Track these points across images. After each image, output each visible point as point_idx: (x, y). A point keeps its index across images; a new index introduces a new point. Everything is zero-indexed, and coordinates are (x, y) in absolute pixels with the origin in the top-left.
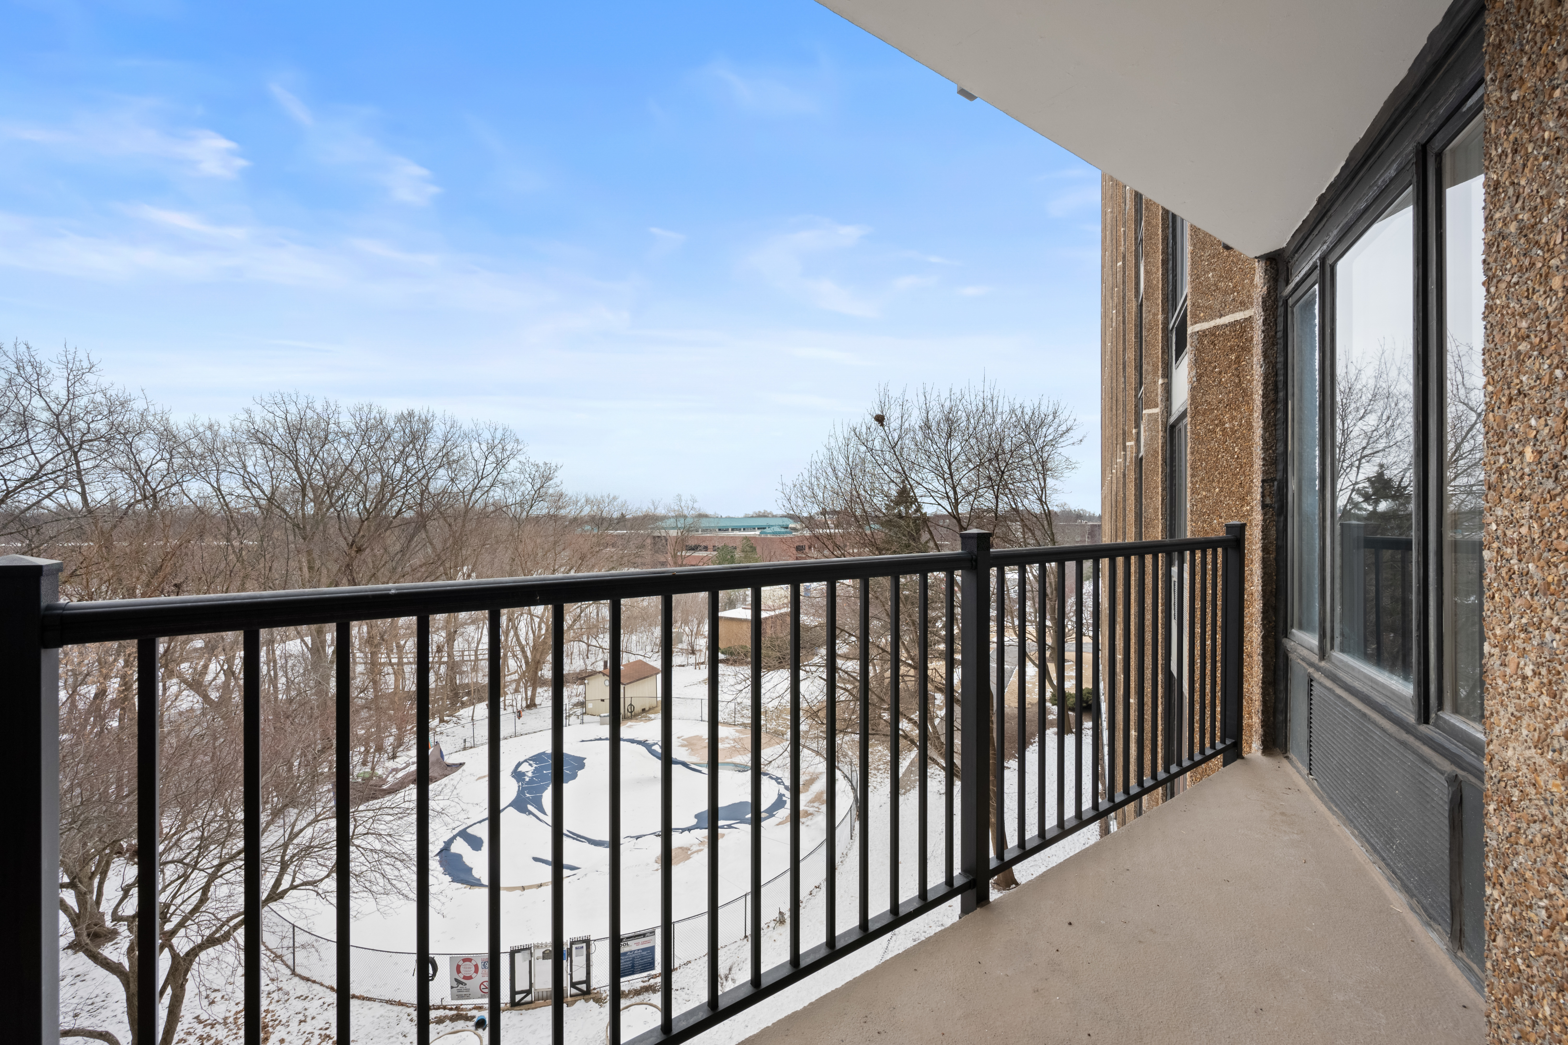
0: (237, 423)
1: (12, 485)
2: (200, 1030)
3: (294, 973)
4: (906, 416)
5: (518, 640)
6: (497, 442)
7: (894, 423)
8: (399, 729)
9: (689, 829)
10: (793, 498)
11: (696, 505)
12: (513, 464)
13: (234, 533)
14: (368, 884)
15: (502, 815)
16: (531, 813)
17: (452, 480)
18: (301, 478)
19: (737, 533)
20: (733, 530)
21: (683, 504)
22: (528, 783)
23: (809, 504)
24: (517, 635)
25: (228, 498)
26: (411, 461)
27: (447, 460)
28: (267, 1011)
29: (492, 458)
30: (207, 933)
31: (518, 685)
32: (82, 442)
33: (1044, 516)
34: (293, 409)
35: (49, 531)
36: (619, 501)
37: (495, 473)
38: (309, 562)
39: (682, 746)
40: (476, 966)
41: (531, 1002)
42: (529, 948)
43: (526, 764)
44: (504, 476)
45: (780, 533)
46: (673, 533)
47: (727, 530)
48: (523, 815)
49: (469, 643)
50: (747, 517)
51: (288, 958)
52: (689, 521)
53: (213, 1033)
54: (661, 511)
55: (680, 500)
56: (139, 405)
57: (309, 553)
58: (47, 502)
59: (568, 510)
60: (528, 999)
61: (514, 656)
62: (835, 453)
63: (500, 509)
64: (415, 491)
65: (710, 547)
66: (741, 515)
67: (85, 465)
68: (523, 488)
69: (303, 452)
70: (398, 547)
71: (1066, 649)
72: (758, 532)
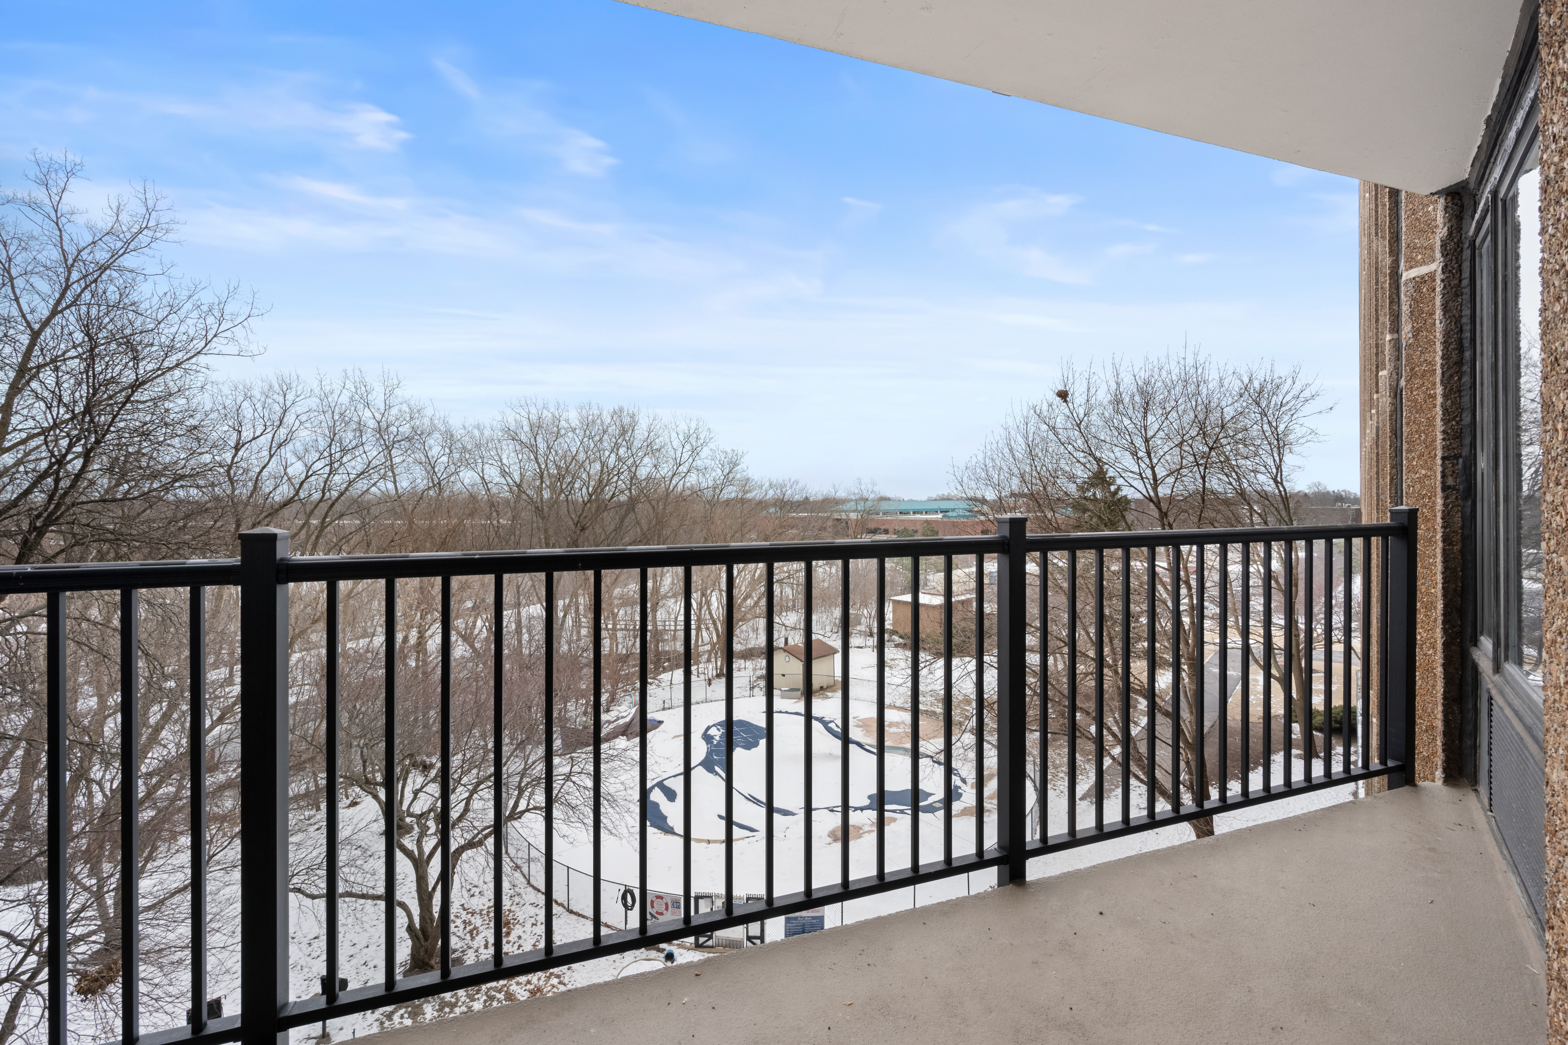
0: (495, 423)
1: (352, 477)
2: (464, 916)
3: (529, 882)
4: (1092, 391)
5: (710, 613)
6: (692, 431)
7: (1078, 398)
8: (612, 686)
9: (862, 809)
10: (965, 479)
11: (876, 489)
12: (705, 452)
13: (494, 514)
14: (581, 816)
15: (693, 772)
16: (717, 774)
17: (655, 466)
18: (540, 468)
19: (918, 516)
20: (914, 513)
21: (863, 487)
22: (715, 746)
23: (983, 487)
24: (709, 609)
25: (490, 486)
26: (622, 451)
27: (651, 449)
28: (509, 910)
29: (688, 447)
30: (468, 836)
31: (710, 656)
32: (394, 443)
33: (1279, 499)
34: (533, 411)
35: (375, 511)
36: (800, 485)
37: (691, 460)
38: (545, 538)
39: (858, 726)
40: (667, 904)
41: (712, 947)
42: (711, 897)
43: (714, 729)
44: (698, 463)
45: (964, 516)
46: (853, 516)
47: (908, 513)
48: (711, 775)
49: (670, 614)
50: (930, 500)
51: (525, 870)
52: (869, 504)
53: (473, 920)
54: (841, 494)
55: (860, 484)
56: (429, 412)
57: (546, 531)
58: (374, 489)
59: (754, 494)
60: (710, 943)
61: (707, 629)
62: (1013, 433)
63: (696, 493)
64: (625, 476)
65: (891, 530)
66: (924, 498)
67: (397, 460)
68: (714, 474)
69: (542, 446)
70: (612, 527)
71: (1314, 657)
72: (940, 516)
